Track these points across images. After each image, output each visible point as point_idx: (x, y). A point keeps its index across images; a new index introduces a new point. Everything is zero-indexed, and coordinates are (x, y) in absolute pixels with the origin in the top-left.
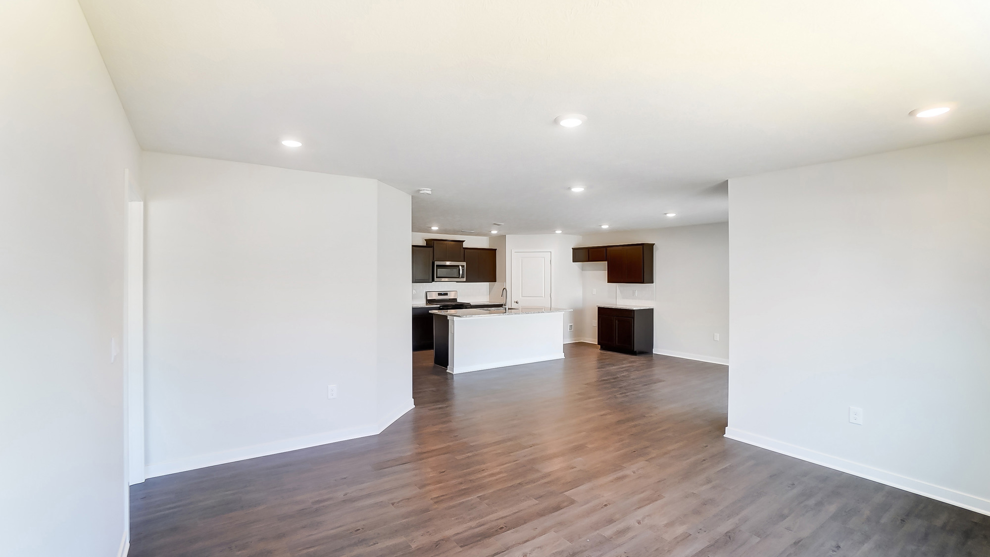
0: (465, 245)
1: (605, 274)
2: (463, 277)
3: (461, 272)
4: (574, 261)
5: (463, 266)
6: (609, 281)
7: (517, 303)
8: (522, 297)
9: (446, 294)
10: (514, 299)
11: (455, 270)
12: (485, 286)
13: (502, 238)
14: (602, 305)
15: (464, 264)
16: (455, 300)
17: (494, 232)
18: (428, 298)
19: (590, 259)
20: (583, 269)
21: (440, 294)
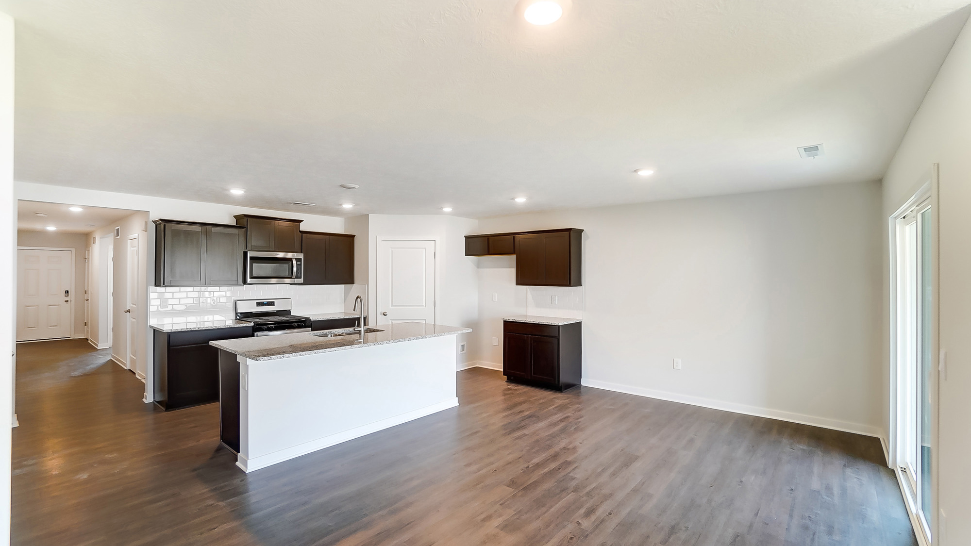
0: (303, 227)
1: (511, 273)
2: (297, 277)
3: (295, 269)
4: (467, 254)
5: (298, 260)
6: (518, 283)
7: (384, 315)
8: (393, 305)
9: (272, 304)
10: (381, 310)
11: (286, 266)
12: (337, 290)
13: (363, 219)
14: (511, 319)
15: (301, 256)
16: (287, 312)
17: (347, 206)
18: (239, 311)
19: (489, 252)
20: (479, 266)
21: (259, 304)
